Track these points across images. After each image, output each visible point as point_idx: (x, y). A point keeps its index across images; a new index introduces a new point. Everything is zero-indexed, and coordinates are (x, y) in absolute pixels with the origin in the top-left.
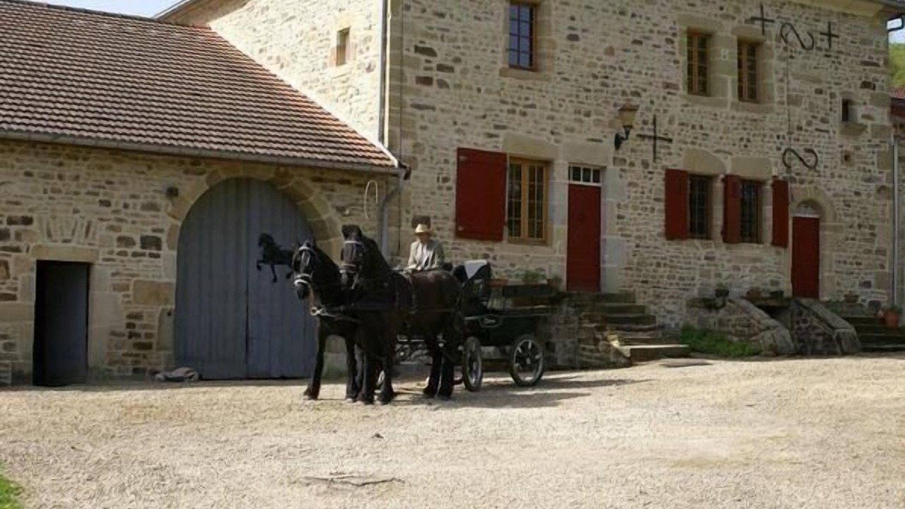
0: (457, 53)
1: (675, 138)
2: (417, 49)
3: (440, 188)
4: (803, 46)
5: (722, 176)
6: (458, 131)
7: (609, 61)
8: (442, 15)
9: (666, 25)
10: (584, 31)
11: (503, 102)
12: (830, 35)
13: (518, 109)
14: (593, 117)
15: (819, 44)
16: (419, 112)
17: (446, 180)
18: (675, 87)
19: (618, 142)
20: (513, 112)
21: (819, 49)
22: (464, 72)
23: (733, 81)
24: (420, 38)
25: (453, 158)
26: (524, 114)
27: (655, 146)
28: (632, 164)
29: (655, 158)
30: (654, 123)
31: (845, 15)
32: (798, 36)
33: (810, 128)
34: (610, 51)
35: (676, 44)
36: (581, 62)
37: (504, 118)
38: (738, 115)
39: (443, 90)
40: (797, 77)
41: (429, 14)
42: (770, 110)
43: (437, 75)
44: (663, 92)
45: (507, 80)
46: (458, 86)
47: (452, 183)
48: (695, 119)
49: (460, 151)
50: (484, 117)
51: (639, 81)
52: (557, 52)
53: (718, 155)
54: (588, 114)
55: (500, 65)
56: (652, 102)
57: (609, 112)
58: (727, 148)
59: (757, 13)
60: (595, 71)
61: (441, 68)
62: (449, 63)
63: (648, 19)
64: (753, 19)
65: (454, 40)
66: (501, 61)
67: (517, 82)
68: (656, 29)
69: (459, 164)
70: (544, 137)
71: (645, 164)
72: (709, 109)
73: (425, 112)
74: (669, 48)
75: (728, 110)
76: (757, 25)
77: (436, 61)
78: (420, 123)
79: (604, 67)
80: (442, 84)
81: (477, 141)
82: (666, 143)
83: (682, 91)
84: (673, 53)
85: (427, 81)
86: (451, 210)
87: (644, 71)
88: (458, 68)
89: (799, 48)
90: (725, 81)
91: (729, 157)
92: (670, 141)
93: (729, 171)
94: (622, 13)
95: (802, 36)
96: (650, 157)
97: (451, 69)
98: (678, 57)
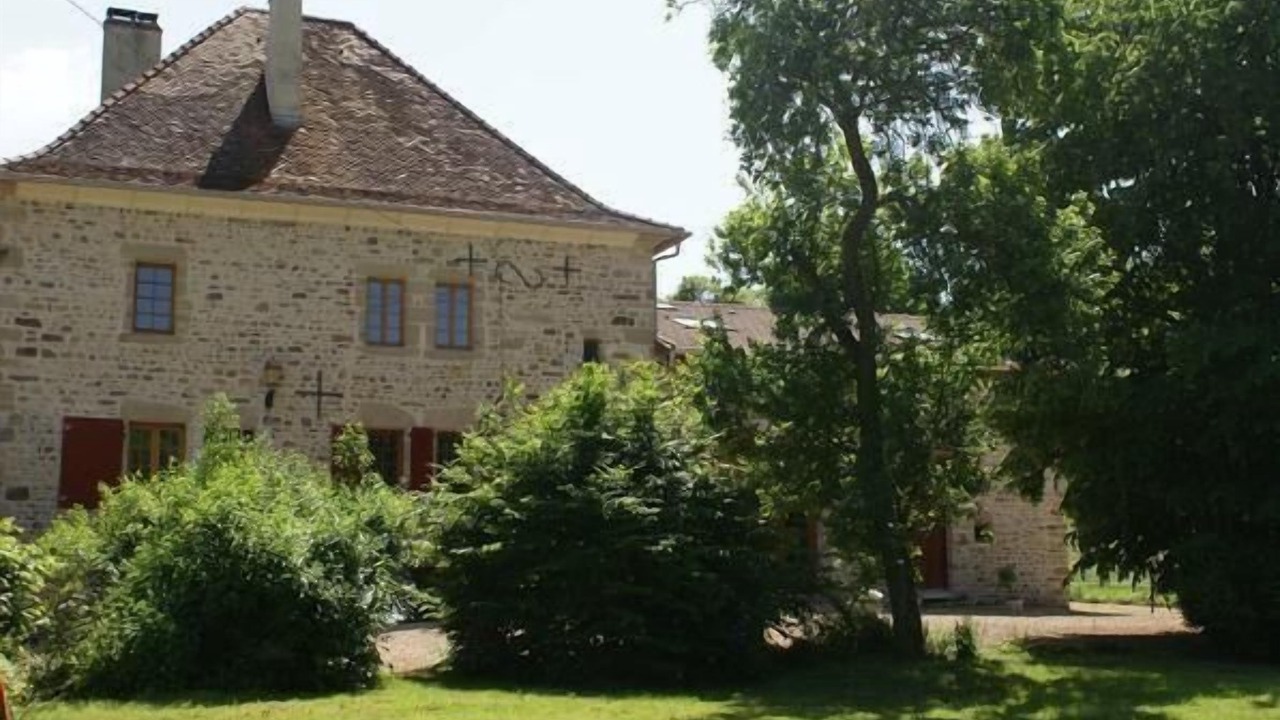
0: (67, 323)
1: (347, 393)
2: (19, 321)
3: (42, 458)
4: (527, 285)
5: (409, 430)
6: (65, 401)
7: (261, 317)
8: (50, 285)
9: (339, 276)
10: (230, 288)
11: (122, 368)
12: (567, 270)
13: (140, 374)
14: (240, 376)
15: (551, 280)
16: (18, 384)
17: (49, 450)
18: (350, 339)
19: (269, 402)
20: (135, 377)
21: (552, 286)
22: (75, 340)
23: (428, 328)
24: (23, 310)
25: (58, 426)
26: (148, 378)
27: (319, 403)
28: (288, 423)
29: (319, 415)
30: (319, 378)
31: (590, 247)
32: (519, 273)
33: (534, 373)
34: (263, 307)
35: (352, 295)
36: (224, 321)
37: (122, 384)
38: (440, 363)
39: (48, 361)
40: (517, 318)
41: (34, 285)
42: (481, 356)
43: (40, 345)
44: (331, 345)
45: (127, 345)
46: (67, 355)
47: (57, 453)
48: (376, 371)
49: (67, 420)
50: (98, 384)
51: (302, 336)
52: (194, 314)
53: (404, 408)
54: (232, 374)
55: (120, 331)
56: (317, 357)
57: (257, 371)
58: (417, 400)
59: (465, 253)
60: (243, 329)
61: (46, 337)
62: (57, 332)
63: (314, 270)
64: (458, 261)
65: (64, 308)
66: (121, 325)
67: (139, 347)
68: (325, 280)
69: (66, 433)
70: (174, 401)
71: (306, 422)
72: (395, 359)
73: (28, 384)
74: (342, 298)
75: (421, 360)
76: (465, 266)
77: (39, 332)
78: (18, 394)
79: (255, 324)
80: (48, 354)
81: (89, 407)
82: (335, 399)
83: (358, 342)
84: (347, 304)
85: (31, 352)
86: (54, 480)
87: (308, 325)
88: (68, 337)
89: (522, 287)
90: (417, 329)
91: (421, 409)
92: (340, 396)
93: (420, 422)
94: (281, 266)
95: (525, 272)
96: (312, 415)
97: (58, 339)
98: (353, 308)
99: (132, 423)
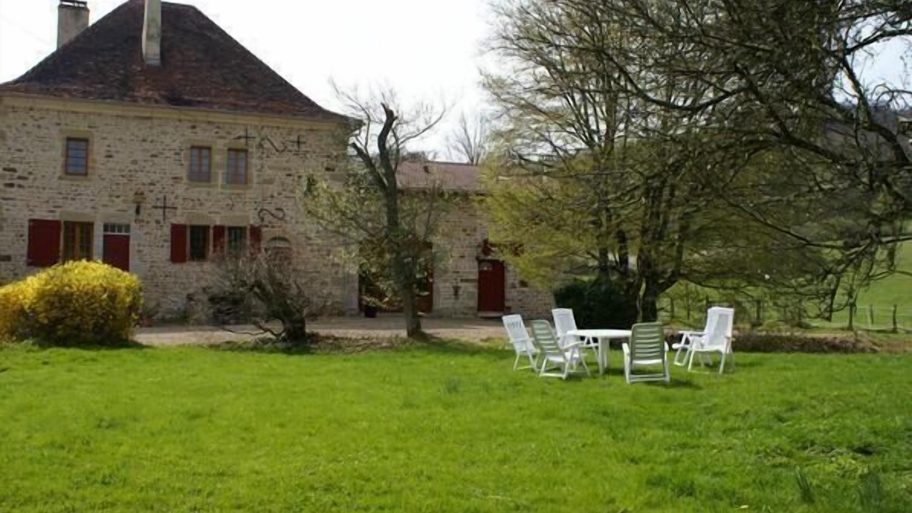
0: (31, 170)
1: (179, 207)
2: (5, 169)
3: (18, 240)
4: (277, 150)
5: (213, 226)
6: (31, 210)
7: (132, 167)
8: (20, 150)
9: (176, 145)
10: (117, 152)
11: (60, 193)
12: (299, 142)
13: (70, 197)
14: (122, 198)
15: (290, 148)
16: (5, 202)
17: (22, 236)
18: (181, 178)
19: (138, 211)
20: (66, 198)
21: (290, 151)
22: (35, 179)
23: (223, 174)
24: (7, 163)
25: (26, 224)
26: (73, 199)
27: (164, 212)
28: (148, 222)
29: (164, 219)
30: (165, 199)
31: (312, 130)
32: (272, 144)
33: (280, 197)
34: (135, 162)
35: (182, 155)
36: (114, 169)
37: (60, 202)
38: (228, 191)
39: (21, 190)
40: (270, 168)
41: (12, 151)
42: (251, 188)
43: (17, 182)
44: (171, 182)
45: (64, 182)
46: (30, 187)
47: (26, 237)
48: (194, 196)
49: (31, 221)
50: (48, 202)
51: (155, 177)
52: (98, 165)
53: (209, 215)
54: (118, 197)
55: (58, 174)
56: (163, 188)
57: (131, 196)
58: (217, 210)
59: (242, 133)
60: (124, 173)
61: (20, 178)
62: (25, 175)
63: (162, 142)
64: (239, 138)
65: (29, 163)
66: (59, 171)
67: (69, 182)
68: (167, 148)
69: (30, 227)
70: (88, 211)
71: (158, 222)
72: (206, 189)
73: (10, 202)
74: (177, 157)
75: (220, 190)
76: (243, 141)
77: (16, 175)
78: (6, 207)
79: (130, 171)
80: (20, 186)
81: (42, 214)
82: (173, 210)
83: (185, 180)
84: (180, 160)
85: (11, 185)
86: (25, 251)
87: (158, 171)
88: (31, 177)
89: (274, 151)
90: (217, 173)
91: (219, 215)
92: (175, 208)
93: (218, 223)
94: (144, 140)
95: (276, 144)
96: (161, 218)
97: (25, 178)
98: (183, 162)
99: (65, 222)
